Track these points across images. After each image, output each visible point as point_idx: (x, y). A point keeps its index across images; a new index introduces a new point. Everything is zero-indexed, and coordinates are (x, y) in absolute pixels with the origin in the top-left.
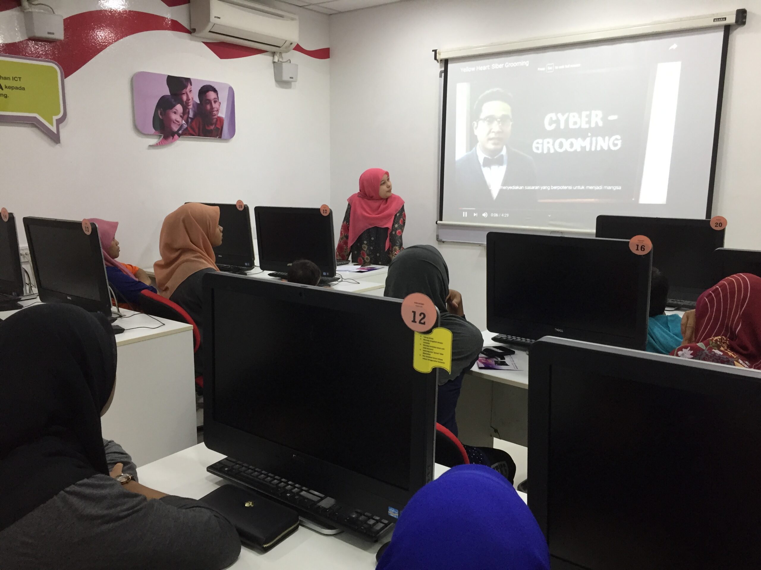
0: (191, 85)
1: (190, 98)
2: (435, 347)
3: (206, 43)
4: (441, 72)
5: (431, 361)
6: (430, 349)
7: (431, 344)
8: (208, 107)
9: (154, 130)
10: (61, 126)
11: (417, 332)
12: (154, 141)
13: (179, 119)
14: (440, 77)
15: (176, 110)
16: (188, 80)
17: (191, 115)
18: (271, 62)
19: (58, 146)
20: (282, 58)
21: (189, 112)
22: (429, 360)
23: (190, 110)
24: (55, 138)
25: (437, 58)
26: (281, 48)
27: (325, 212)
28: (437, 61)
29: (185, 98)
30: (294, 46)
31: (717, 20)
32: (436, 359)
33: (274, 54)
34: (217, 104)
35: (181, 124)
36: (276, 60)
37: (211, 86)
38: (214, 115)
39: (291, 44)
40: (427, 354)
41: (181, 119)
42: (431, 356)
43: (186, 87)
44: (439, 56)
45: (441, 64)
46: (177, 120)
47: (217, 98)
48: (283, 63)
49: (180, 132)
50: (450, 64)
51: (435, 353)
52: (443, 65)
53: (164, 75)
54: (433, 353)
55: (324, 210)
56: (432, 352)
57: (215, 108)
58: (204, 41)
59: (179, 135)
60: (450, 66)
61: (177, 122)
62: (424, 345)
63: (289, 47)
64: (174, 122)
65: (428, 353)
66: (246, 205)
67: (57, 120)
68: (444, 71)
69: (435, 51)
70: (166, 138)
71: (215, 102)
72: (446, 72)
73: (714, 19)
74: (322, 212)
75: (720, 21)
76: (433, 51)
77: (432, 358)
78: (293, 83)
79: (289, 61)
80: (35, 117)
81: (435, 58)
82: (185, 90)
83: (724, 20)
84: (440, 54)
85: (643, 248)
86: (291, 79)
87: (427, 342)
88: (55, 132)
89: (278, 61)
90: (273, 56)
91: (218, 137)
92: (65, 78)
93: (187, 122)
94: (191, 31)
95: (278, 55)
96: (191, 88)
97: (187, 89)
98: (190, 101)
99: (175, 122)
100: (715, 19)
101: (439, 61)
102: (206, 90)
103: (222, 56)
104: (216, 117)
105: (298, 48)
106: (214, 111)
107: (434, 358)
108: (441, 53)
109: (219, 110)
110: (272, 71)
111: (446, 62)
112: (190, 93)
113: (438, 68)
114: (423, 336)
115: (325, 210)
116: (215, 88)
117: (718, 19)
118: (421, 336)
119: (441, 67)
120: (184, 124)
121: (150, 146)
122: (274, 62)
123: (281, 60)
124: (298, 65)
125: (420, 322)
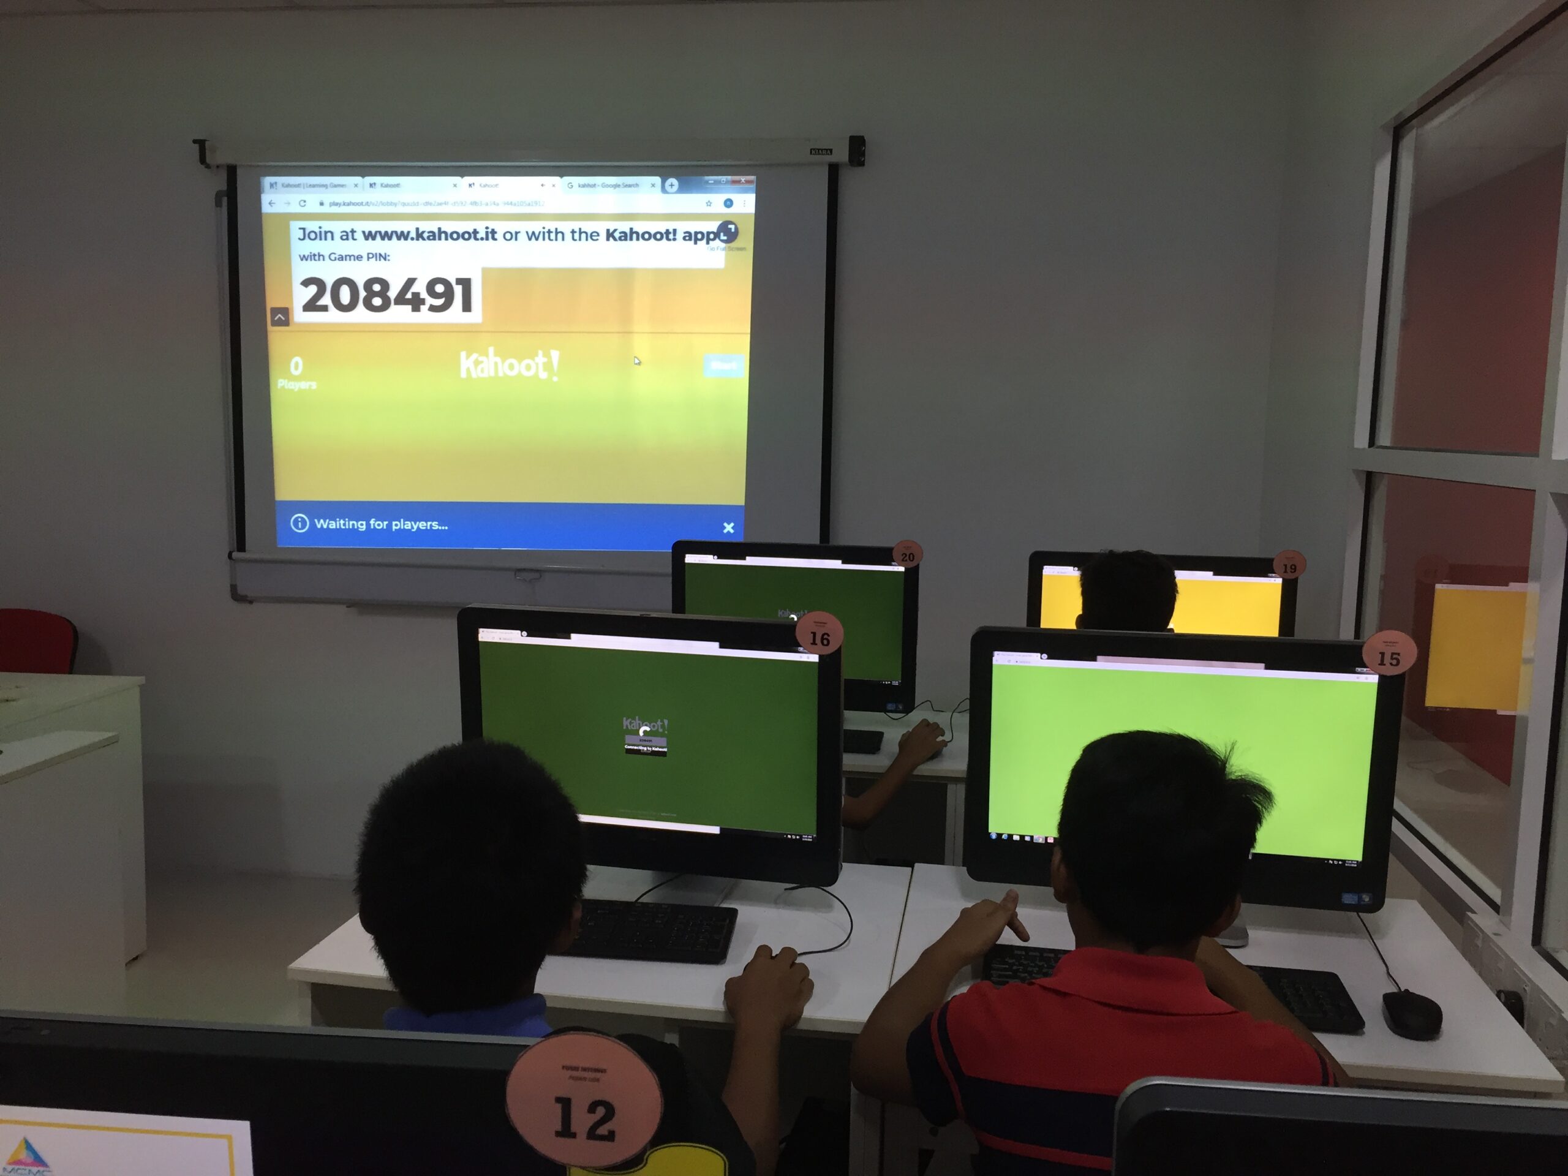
4: (218, 196)
11: (583, 1168)
14: (216, 206)
25: (208, 160)
28: (208, 167)
31: (815, 152)
44: (213, 156)
45: (220, 175)
50: (242, 175)
52: (223, 178)
68: (226, 192)
69: (201, 143)
72: (231, 194)
75: (822, 154)
76: (195, 141)
81: (203, 160)
83: (828, 154)
84: (214, 151)
85: (825, 640)
100: (813, 149)
101: (214, 169)
108: (218, 150)
111: (230, 172)
113: (210, 185)
117: (819, 149)
119: (217, 184)
125: (592, 1135)
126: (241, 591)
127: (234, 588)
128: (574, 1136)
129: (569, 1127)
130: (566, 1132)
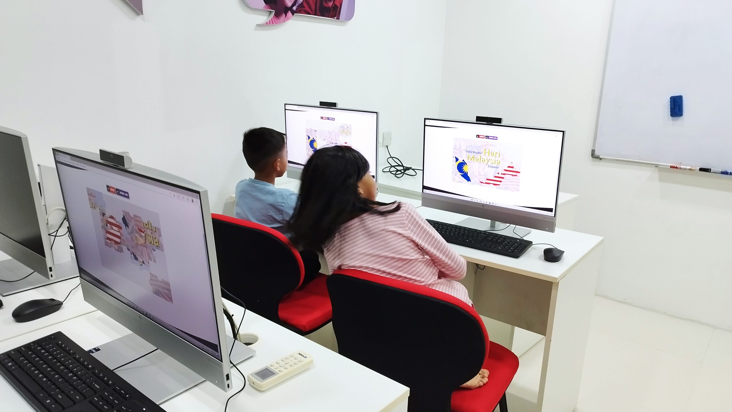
9: (264, 5)
12: (261, 18)
19: (139, 19)
121: (258, 25)
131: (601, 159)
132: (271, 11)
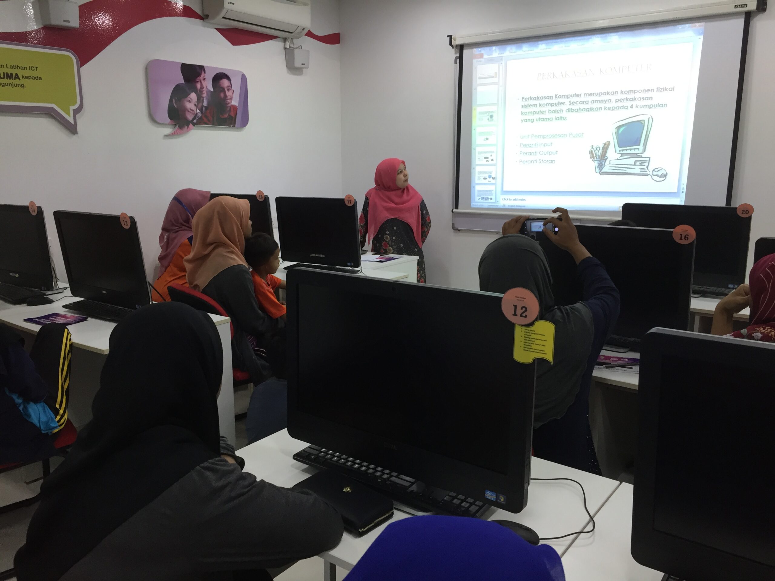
0: (205, 73)
1: (204, 86)
2: (536, 339)
3: (218, 30)
4: (456, 58)
5: (533, 352)
6: (531, 341)
7: (533, 336)
8: (222, 95)
9: (169, 120)
10: (78, 116)
11: (518, 324)
12: (168, 130)
13: (194, 108)
14: (455, 63)
15: (191, 98)
16: (202, 68)
17: (205, 104)
18: (283, 48)
19: (75, 137)
20: (293, 44)
21: (203, 99)
22: (530, 351)
23: (204, 98)
24: (72, 129)
25: (452, 44)
26: (292, 34)
27: (349, 202)
28: (452, 47)
29: (199, 86)
30: (306, 31)
31: (738, 7)
32: (538, 350)
33: (285, 40)
34: (231, 92)
35: (196, 113)
36: (288, 46)
37: (224, 73)
38: (227, 103)
39: (303, 29)
40: (528, 346)
41: (196, 107)
42: (532, 348)
43: (200, 75)
44: (455, 41)
45: (457, 50)
46: (192, 109)
47: (230, 85)
48: (295, 49)
49: (195, 121)
50: (465, 49)
51: (536, 344)
52: (458, 50)
53: (178, 63)
54: (535, 344)
55: (348, 200)
56: (533, 344)
57: (228, 96)
58: (216, 27)
59: (194, 124)
60: (465, 52)
61: (191, 111)
62: (525, 337)
63: (301, 32)
64: (188, 111)
65: (529, 344)
66: (267, 195)
67: (73, 110)
68: (459, 57)
69: (450, 37)
70: (181, 127)
71: (229, 90)
72: (461, 58)
73: (735, 6)
74: (346, 202)
75: (741, 7)
76: (448, 36)
77: (532, 349)
78: (304, 70)
79: (300, 47)
80: (52, 109)
81: (451, 44)
82: (198, 78)
83: (745, 7)
84: (455, 40)
85: (686, 237)
86: (303, 66)
87: (529, 334)
88: (72, 122)
89: (290, 47)
90: (285, 42)
91: (231, 126)
92: (81, 67)
93: (201, 110)
94: (203, 17)
95: (289, 41)
96: (205, 76)
97: (200, 76)
98: (204, 90)
99: (190, 111)
100: (737, 5)
101: (455, 47)
102: (220, 77)
103: (234, 42)
104: (230, 105)
105: (310, 34)
106: (227, 99)
107: (535, 349)
108: (457, 39)
109: (233, 97)
110: (283, 57)
111: (461, 48)
112: (204, 81)
113: (453, 54)
114: (524, 328)
115: (350, 200)
116: (228, 76)
117: (739, 5)
118: (522, 329)
119: (456, 53)
120: (198, 112)
121: (165, 136)
122: (285, 48)
123: (292, 46)
124: (309, 51)
125: (521, 316)
126: (456, 226)
127: (453, 224)
128: (517, 315)
129: (516, 313)
130: (515, 314)
131: (459, 230)
132: (176, 125)
